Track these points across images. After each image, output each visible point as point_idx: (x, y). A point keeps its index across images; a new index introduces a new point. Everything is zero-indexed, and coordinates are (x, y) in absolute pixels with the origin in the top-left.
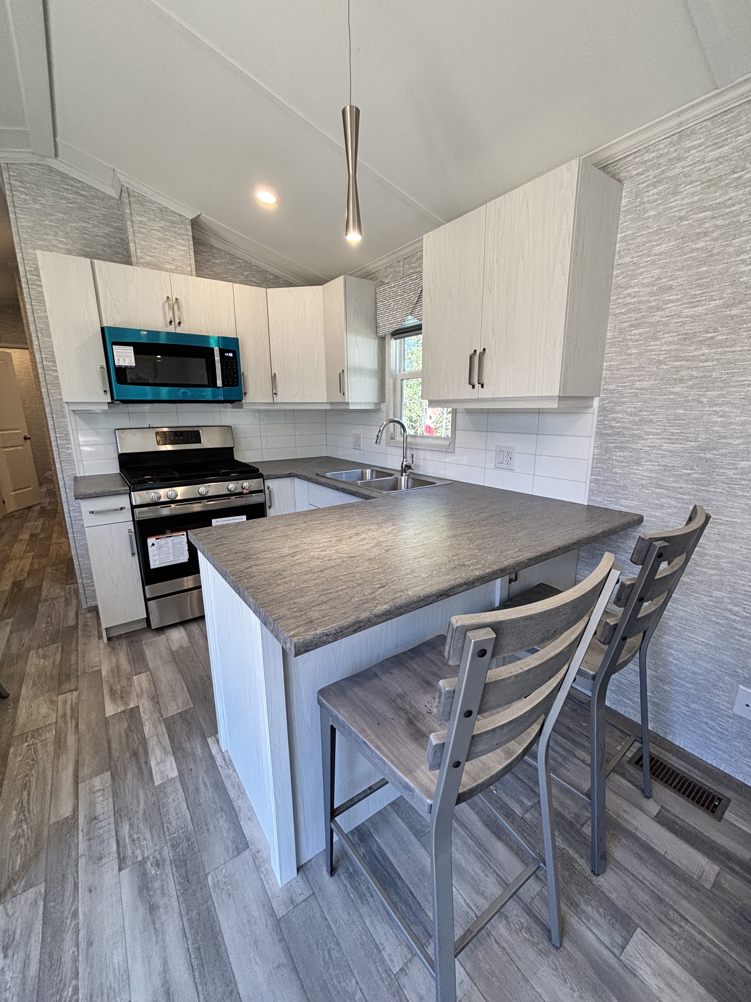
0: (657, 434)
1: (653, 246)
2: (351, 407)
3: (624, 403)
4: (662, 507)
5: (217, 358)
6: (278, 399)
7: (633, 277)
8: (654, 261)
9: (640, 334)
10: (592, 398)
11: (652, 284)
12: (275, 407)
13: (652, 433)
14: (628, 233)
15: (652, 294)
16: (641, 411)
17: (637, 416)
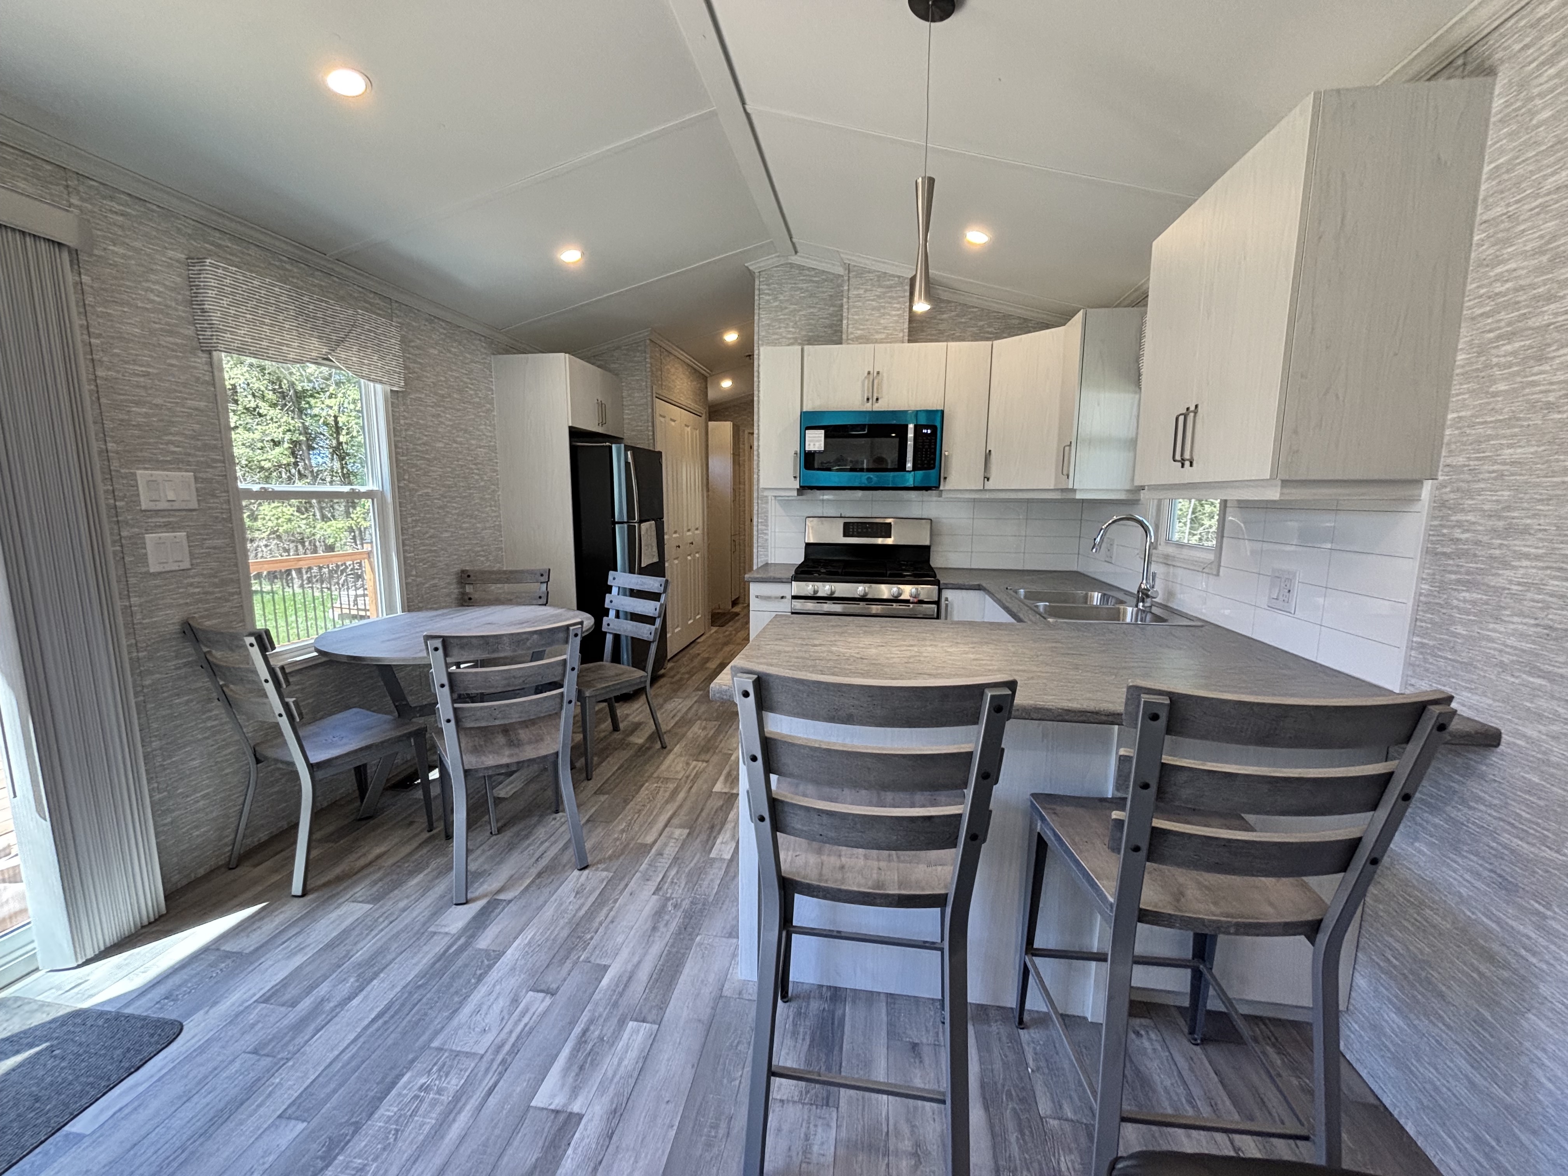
0: (1537, 558)
1: (1545, 177)
2: (1079, 496)
3: (1479, 492)
4: (1539, 717)
5: (911, 435)
6: (990, 485)
7: (1507, 242)
8: (1544, 207)
9: (1514, 353)
10: (1417, 482)
11: (1539, 251)
12: (987, 496)
13: (1527, 556)
14: (1501, 161)
15: (1539, 270)
16: (1508, 508)
17: (1500, 518)
